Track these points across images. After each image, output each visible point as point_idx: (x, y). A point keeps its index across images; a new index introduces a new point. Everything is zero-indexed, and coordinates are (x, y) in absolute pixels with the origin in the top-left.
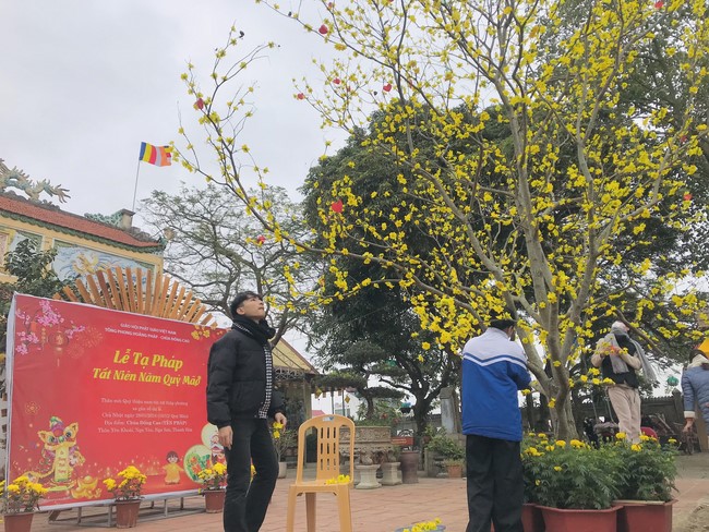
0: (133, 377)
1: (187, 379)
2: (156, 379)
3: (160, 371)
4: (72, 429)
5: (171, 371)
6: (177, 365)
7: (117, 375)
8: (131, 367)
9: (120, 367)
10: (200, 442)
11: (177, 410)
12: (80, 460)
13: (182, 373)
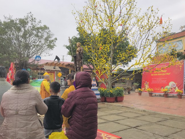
0: (157, 75)
1: (167, 74)
2: (161, 74)
3: (162, 73)
4: (148, 83)
5: (164, 73)
6: (165, 71)
7: (155, 75)
8: (157, 73)
9: (155, 73)
10: (168, 85)
11: (164, 79)
12: (148, 87)
13: (166, 72)
